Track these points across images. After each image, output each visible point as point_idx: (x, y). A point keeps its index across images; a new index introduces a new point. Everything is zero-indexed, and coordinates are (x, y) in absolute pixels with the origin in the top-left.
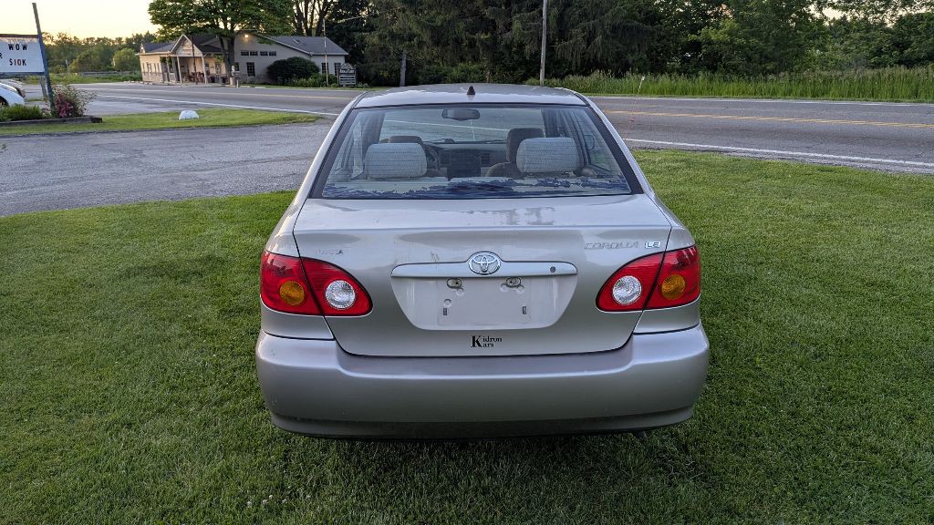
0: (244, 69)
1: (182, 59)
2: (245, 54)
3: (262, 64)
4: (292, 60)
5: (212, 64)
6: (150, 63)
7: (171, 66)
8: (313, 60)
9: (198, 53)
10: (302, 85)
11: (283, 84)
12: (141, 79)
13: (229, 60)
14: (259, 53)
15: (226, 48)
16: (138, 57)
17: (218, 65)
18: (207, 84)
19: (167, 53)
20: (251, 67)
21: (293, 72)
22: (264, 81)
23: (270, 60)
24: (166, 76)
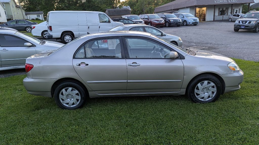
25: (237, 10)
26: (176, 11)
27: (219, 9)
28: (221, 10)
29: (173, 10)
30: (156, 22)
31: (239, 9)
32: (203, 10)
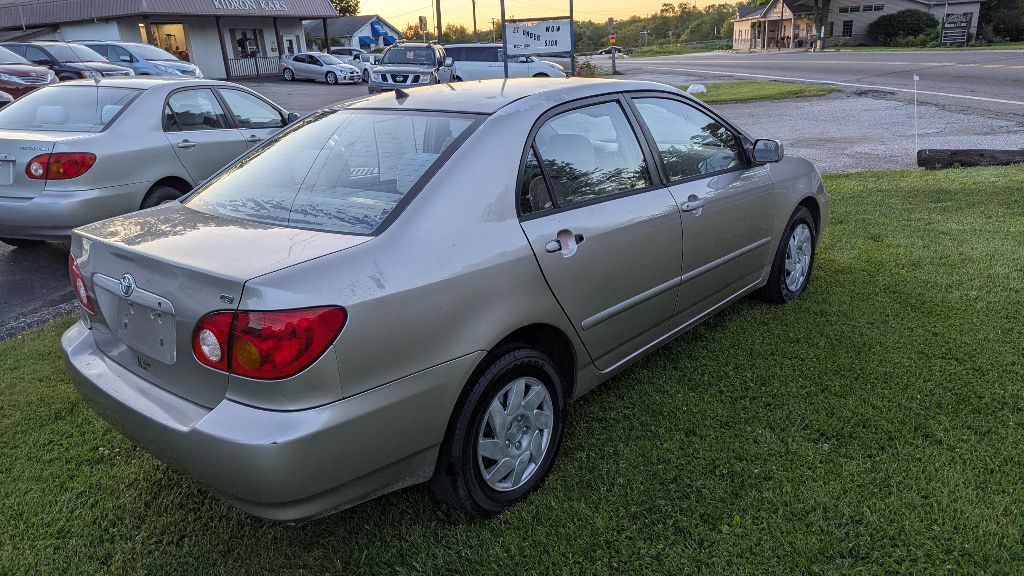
0: (838, 29)
1: (772, 23)
2: (844, 10)
3: (862, 21)
4: (902, 13)
5: (803, 26)
6: (742, 29)
7: (759, 32)
8: (931, 12)
9: (788, 14)
10: (908, 45)
11: (885, 44)
12: (731, 48)
13: (821, 20)
14: (862, 8)
15: (820, 5)
16: (733, 23)
17: (809, 27)
18: (791, 49)
19: (757, 17)
20: (848, 26)
21: (900, 29)
22: (862, 42)
23: (874, 16)
24: (753, 44)
25: (291, 42)
26: (48, 33)
27: (232, 32)
28: (239, 36)
29: (30, 31)
30: (15, 79)
31: (298, 37)
32: (169, 35)
